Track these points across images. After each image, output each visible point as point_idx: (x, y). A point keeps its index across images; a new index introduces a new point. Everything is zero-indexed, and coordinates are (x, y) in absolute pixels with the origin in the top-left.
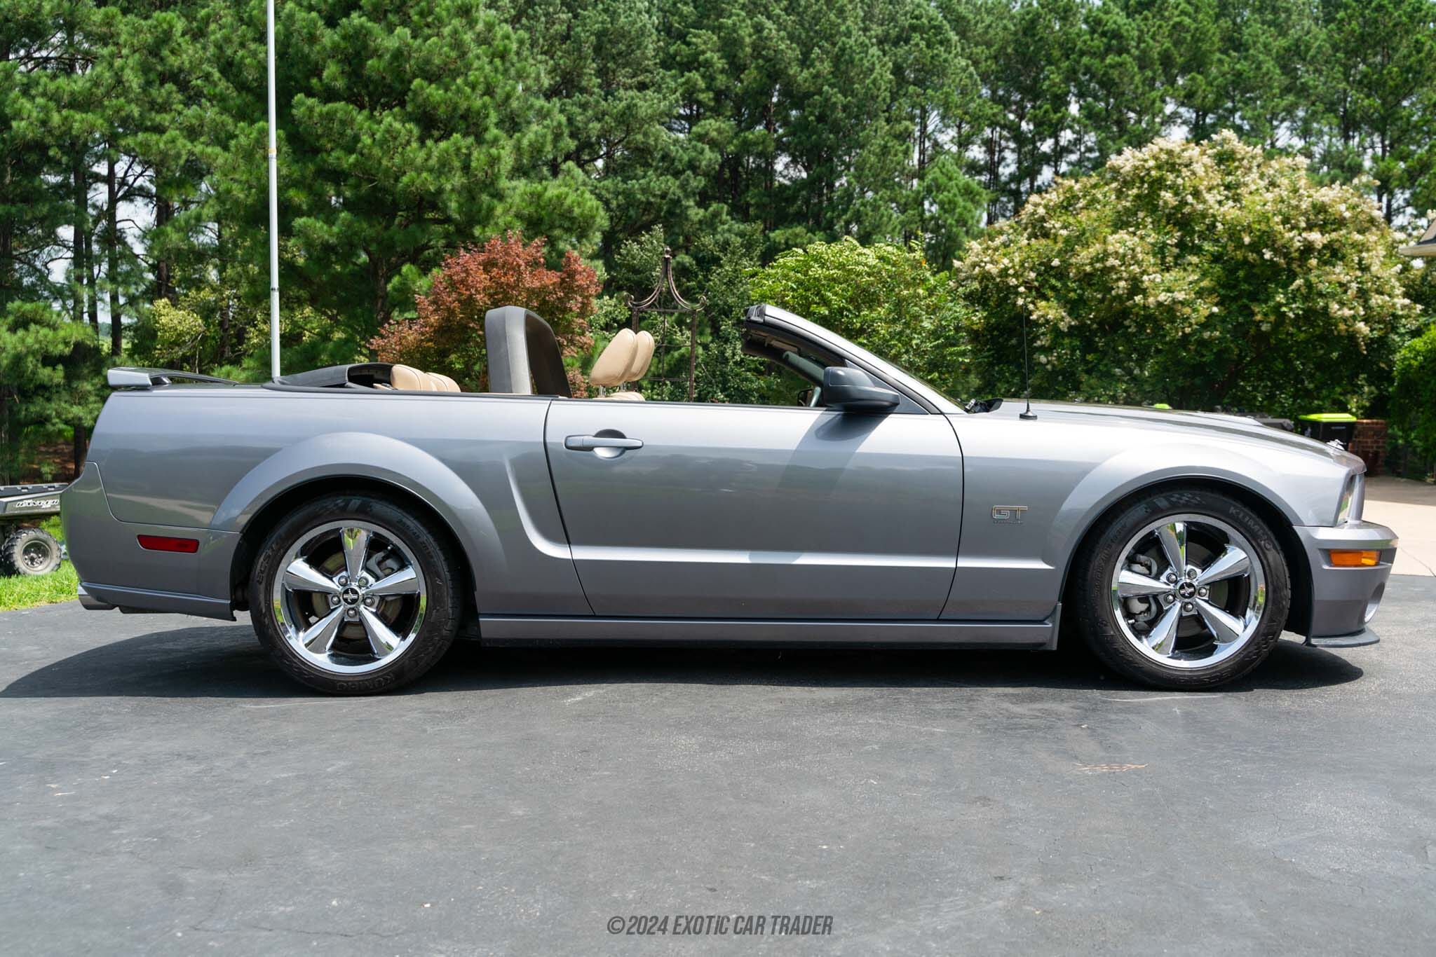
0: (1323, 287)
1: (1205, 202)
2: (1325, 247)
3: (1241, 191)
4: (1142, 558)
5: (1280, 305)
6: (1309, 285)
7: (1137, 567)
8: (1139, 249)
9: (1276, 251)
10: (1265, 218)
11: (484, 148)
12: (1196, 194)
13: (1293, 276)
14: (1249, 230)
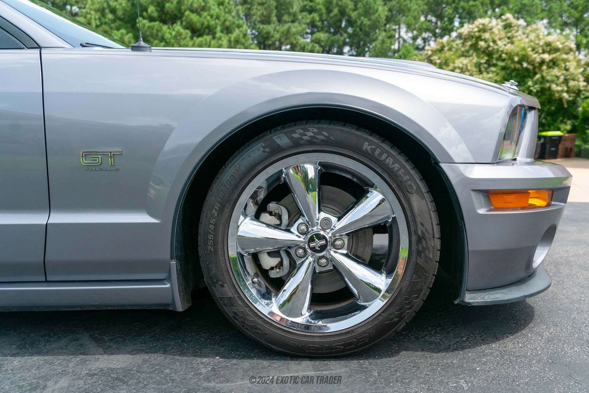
0: (549, 78)
1: (497, 45)
2: (550, 61)
3: (514, 39)
4: (272, 206)
5: (530, 86)
6: (543, 77)
7: (265, 217)
8: (469, 65)
9: (529, 63)
10: (524, 49)
11: (216, 40)
12: (494, 42)
13: (535, 74)
14: (517, 54)
